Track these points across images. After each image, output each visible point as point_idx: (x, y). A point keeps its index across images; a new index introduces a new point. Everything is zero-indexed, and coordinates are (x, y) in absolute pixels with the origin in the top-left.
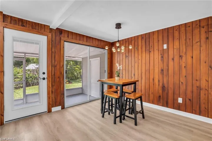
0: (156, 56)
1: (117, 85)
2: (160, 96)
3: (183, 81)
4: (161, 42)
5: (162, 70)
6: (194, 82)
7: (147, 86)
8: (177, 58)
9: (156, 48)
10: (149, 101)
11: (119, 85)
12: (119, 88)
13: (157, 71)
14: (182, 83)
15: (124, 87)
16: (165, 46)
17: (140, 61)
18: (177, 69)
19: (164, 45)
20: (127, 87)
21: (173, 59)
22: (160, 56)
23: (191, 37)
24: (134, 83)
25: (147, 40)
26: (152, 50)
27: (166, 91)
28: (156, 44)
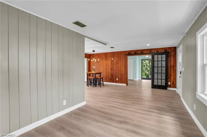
0: (109, 62)
1: (93, 74)
2: (111, 79)
4: (111, 58)
5: (111, 68)
6: (121, 72)
7: (106, 75)
8: (116, 64)
9: (109, 59)
10: (105, 82)
11: (94, 74)
12: (94, 75)
13: (109, 69)
14: (118, 73)
15: (96, 75)
16: (112, 59)
17: (103, 64)
18: (116, 68)
20: (98, 74)
21: (115, 64)
22: (111, 63)
23: (120, 57)
24: (100, 73)
25: (106, 55)
26: (108, 60)
27: (113, 77)
28: (109, 58)
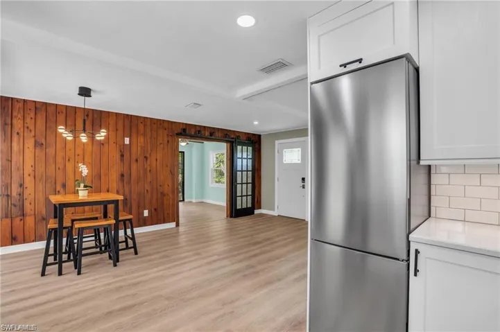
3: (148, 188)
4: (120, 133)
5: (122, 175)
6: (159, 187)
8: (141, 160)
14: (147, 191)
16: (127, 141)
17: (80, 159)
19: (126, 138)
21: (136, 160)
23: (155, 136)
27: (128, 206)
